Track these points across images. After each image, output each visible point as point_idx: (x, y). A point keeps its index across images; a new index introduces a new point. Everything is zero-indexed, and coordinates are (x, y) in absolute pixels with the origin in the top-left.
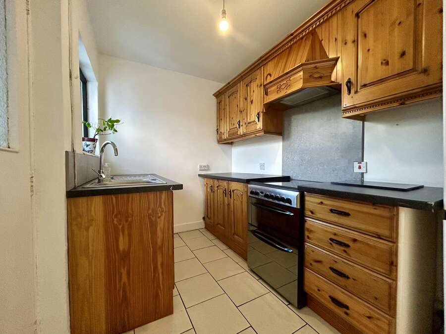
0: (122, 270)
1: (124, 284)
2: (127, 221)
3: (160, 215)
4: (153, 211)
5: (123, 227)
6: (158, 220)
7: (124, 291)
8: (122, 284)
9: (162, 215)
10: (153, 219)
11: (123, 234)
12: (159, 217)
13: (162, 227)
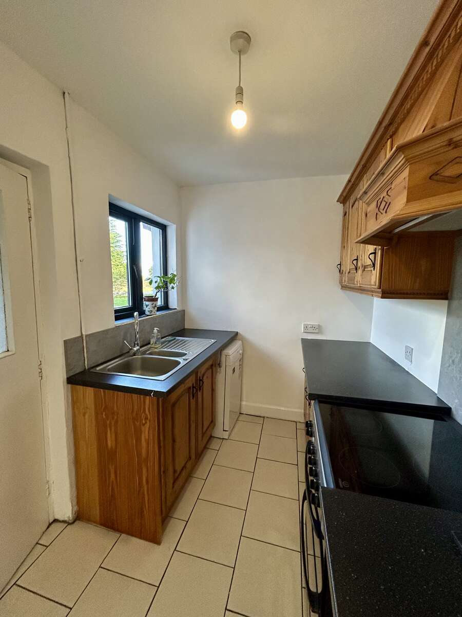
0: (110, 467)
1: (112, 482)
2: (113, 418)
3: (144, 422)
4: (137, 414)
5: (110, 423)
6: (143, 428)
7: (113, 489)
8: (111, 481)
9: (146, 423)
10: (138, 424)
11: (111, 430)
12: (144, 425)
13: (147, 438)
